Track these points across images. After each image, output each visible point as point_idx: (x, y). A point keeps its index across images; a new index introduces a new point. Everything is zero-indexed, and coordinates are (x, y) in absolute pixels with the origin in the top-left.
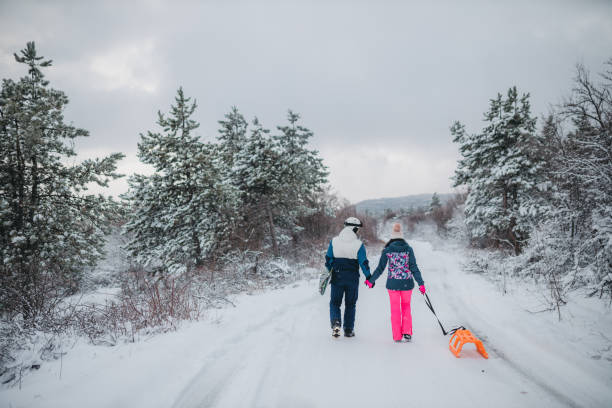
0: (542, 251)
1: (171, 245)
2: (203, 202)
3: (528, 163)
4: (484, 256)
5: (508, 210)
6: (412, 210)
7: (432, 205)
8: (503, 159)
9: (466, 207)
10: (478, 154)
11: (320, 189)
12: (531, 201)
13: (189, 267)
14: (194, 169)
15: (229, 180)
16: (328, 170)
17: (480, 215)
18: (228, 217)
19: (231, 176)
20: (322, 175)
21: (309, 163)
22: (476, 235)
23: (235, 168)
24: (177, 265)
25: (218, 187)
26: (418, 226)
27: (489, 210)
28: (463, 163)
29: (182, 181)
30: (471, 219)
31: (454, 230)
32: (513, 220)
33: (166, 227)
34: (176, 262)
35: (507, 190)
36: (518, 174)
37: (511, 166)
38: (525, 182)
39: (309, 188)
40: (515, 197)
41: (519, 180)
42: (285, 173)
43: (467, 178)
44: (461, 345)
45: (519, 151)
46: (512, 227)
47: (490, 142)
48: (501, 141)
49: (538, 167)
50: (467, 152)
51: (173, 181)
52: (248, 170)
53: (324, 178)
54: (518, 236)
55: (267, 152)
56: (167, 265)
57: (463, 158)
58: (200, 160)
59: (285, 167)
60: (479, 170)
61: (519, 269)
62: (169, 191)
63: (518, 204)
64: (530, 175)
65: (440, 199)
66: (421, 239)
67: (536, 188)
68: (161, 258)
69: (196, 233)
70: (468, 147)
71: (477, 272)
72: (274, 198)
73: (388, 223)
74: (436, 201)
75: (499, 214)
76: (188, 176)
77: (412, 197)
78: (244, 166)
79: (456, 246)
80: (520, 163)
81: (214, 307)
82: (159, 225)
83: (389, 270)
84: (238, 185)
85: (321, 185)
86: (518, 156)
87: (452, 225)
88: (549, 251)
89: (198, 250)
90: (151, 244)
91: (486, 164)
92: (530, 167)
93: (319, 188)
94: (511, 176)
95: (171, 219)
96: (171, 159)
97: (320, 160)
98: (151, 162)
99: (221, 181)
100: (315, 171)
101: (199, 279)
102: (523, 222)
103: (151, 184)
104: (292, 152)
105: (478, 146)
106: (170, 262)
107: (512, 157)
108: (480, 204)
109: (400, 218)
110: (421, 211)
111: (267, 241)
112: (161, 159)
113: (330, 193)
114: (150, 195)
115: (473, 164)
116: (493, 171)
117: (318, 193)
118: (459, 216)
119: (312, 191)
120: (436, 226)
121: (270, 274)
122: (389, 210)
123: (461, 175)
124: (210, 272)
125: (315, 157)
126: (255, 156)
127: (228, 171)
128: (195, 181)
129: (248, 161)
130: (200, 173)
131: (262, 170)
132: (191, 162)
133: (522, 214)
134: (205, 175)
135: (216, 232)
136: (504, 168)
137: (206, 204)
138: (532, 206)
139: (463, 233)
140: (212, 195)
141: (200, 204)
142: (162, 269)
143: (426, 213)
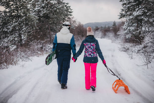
0: (148, 44)
1: (11, 38)
2: (23, 22)
3: (146, 11)
4: (128, 45)
5: (138, 29)
6: (105, 27)
7: (113, 25)
8: (137, 9)
9: (124, 27)
10: (129, 7)
11: (69, 18)
12: (147, 25)
13: (17, 46)
14: (20, 9)
15: (34, 13)
16: (72, 11)
17: (129, 30)
18: (33, 28)
19: (34, 12)
20: (70, 12)
21: (65, 8)
22: (128, 38)
23: (36, 9)
24: (13, 46)
25: (29, 16)
26: (107, 34)
27: (132, 28)
28: (123, 10)
29: (15, 13)
30: (126, 32)
31: (120, 35)
32: (140, 32)
33: (9, 31)
34: (13, 44)
35: (138, 21)
36: (143, 15)
37: (140, 12)
38: (144, 18)
39: (65, 17)
40: (141, 24)
41: (143, 17)
42: (55, 11)
43: (124, 16)
44: (118, 87)
45: (143, 6)
46: (139, 35)
47: (133, 2)
48: (137, 2)
49: (150, 13)
50: (125, 6)
51: (12, 13)
52: (41, 10)
53: (71, 14)
54: (141, 38)
55: (49, 3)
56: (9, 45)
57: (123, 8)
58: (22, 5)
59: (55, 9)
60: (128, 13)
61: (140, 50)
62: (10, 17)
63: (142, 26)
64: (147, 15)
65: (116, 23)
66: (108, 38)
67: (149, 21)
68: (7, 43)
69: (20, 33)
70: (125, 4)
71: (125, 51)
72: (51, 21)
73: (96, 32)
75: (135, 30)
76: (18, 11)
77: (107, 22)
78: (39, 8)
79: (120, 41)
80: (143, 11)
81: (24, 61)
82: (6, 30)
83: (85, 52)
84: (37, 15)
85: (69, 16)
86: (143, 8)
87: (119, 33)
88: (150, 44)
89: (21, 40)
90: (3, 37)
91: (131, 11)
92: (147, 13)
94: (140, 15)
95: (11, 28)
96: (11, 4)
97: (69, 7)
98: (3, 5)
99: (30, 13)
100: (67, 10)
101: (21, 51)
102: (143, 33)
103: (3, 14)
104: (59, 3)
105: (129, 4)
106: (10, 44)
107: (140, 9)
108: (129, 26)
109: (101, 30)
110: (109, 28)
111: (48, 37)
112: (7, 4)
113: (73, 19)
114: (3, 18)
115: (126, 11)
116: (134, 13)
118: (122, 30)
119: (66, 19)
120: (114, 34)
121: (47, 50)
122: (97, 27)
123: (122, 15)
124: (25, 48)
125: (67, 5)
126: (44, 4)
127: (33, 10)
128: (20, 13)
129: (41, 6)
130: (22, 10)
131: (46, 10)
132: (18, 6)
133: (143, 30)
134: (24, 11)
135: (28, 33)
136: (138, 12)
137: (24, 22)
138: (147, 27)
139: (123, 37)
140: (26, 19)
141: (22, 22)
142: (7, 47)
143: (111, 29)
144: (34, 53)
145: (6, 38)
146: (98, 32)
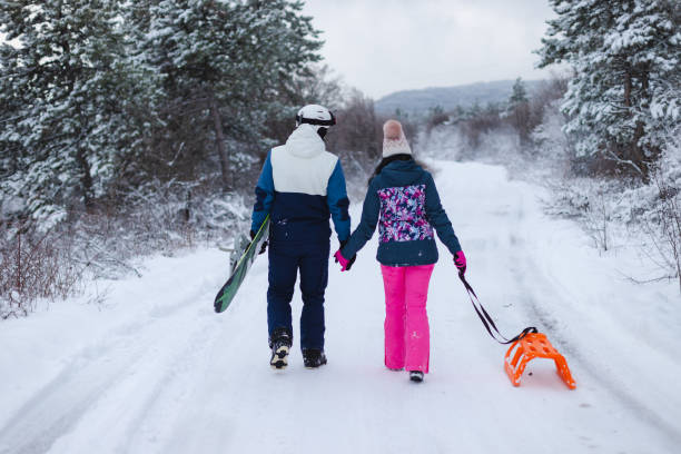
0: (678, 181)
1: (38, 172)
2: (95, 95)
3: (668, 25)
4: (585, 188)
5: (632, 109)
6: (477, 108)
7: (514, 98)
8: (624, 19)
9: (565, 104)
10: (583, 10)
11: (307, 73)
12: (671, 92)
13: (71, 208)
14: (75, 36)
15: (143, 56)
16: (321, 38)
17: (589, 117)
18: (140, 122)
19: (145, 47)
20: (313, 46)
21: (289, 25)
22: (582, 154)
23: (152, 34)
24: (49, 208)
25: (119, 67)
26: (487, 138)
27: (603, 109)
28: (556, 26)
29: (55, 57)
30: (574, 125)
32: (641, 124)
33: (27, 140)
34: (48, 202)
35: (631, 73)
36: (651, 44)
37: (638, 31)
38: (660, 59)
39: (288, 69)
40: (646, 85)
41: (651, 56)
42: (241, 42)
43: (563, 51)
44: (524, 361)
45: (654, 4)
46: (637, 138)
50: (564, 5)
51: (39, 57)
52: (175, 38)
53: (315, 53)
54: (648, 154)
55: (209, 4)
56: (32, 208)
57: (556, 17)
58: (86, 19)
59: (241, 31)
60: (583, 39)
61: (641, 211)
62: (31, 76)
63: (649, 97)
64: (671, 45)
65: (526, 89)
66: (490, 160)
68: (21, 195)
69: (82, 150)
71: (570, 216)
72: (223, 88)
73: (434, 132)
74: (519, 92)
75: (618, 115)
76: (66, 48)
77: (482, 85)
78: (168, 30)
79: (548, 172)
80: (654, 25)
81: (107, 278)
82: (15, 137)
84: (157, 64)
85: (309, 64)
86: (652, 12)
87: (543, 135)
89: (88, 181)
91: (595, 27)
92: (672, 32)
93: (306, 70)
94: (639, 47)
95: (36, 126)
96: (32, 16)
97: (307, 20)
99: (124, 56)
100: (297, 38)
101: (88, 232)
102: (656, 129)
104: (257, 5)
106: (37, 202)
107: (640, 15)
108: (589, 99)
109: (455, 123)
110: (493, 111)
111: (212, 165)
112: (13, 17)
113: (328, 78)
115: (573, 28)
116: (608, 39)
117: (303, 79)
118: (554, 120)
119: (294, 75)
120: (517, 138)
121: (212, 222)
122: (437, 110)
123: (553, 47)
124: (105, 219)
125: (298, 14)
126: (188, 11)
127: (140, 38)
128: (77, 56)
129: (176, 21)
130: (87, 42)
131: (200, 38)
132: (69, 22)
133: (655, 116)
134: (95, 47)
135: (119, 149)
136: (627, 34)
137: (100, 98)
138: (673, 102)
139: (560, 149)
140: (105, 83)
141: (89, 97)
142: (23, 216)
143: (501, 115)
144: (149, 238)
145: (18, 175)
146: (442, 135)
